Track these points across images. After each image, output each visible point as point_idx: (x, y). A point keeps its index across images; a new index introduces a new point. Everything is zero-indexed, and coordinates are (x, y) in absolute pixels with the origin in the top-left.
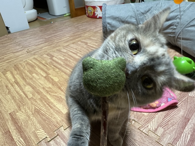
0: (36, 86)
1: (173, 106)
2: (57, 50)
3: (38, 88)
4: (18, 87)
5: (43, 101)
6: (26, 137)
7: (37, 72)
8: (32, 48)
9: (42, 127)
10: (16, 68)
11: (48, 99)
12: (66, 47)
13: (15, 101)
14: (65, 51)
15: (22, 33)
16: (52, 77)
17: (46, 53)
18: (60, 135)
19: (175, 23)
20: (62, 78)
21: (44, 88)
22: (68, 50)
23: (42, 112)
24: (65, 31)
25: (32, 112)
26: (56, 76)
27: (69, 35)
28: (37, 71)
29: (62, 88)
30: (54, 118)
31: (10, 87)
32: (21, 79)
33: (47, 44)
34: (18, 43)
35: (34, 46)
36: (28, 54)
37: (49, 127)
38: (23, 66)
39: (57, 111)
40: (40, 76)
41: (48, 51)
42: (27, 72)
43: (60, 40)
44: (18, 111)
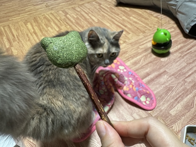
2: (72, 8)
7: (52, 27)
8: (50, 2)
10: (36, 20)
12: (80, 6)
14: (79, 10)
17: (62, 10)
22: (82, 9)
32: (39, 31)
36: (46, 8)
38: (41, 19)
40: (54, 30)
41: (64, 8)
42: (44, 25)
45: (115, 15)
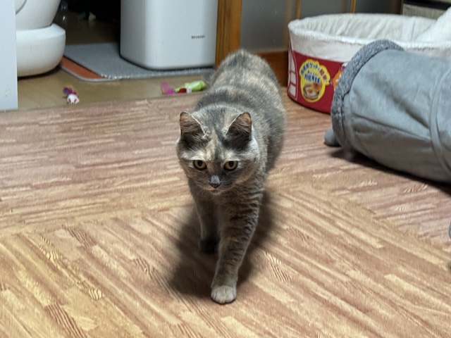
2: (116, 220)
7: (19, 288)
12: (153, 217)
14: (147, 230)
16: (72, 315)
17: (68, 225)
26: (86, 313)
28: (20, 284)
33: (82, 190)
35: (23, 189)
40: (28, 301)
41: (78, 219)
43: (138, 181)
45: (314, 262)
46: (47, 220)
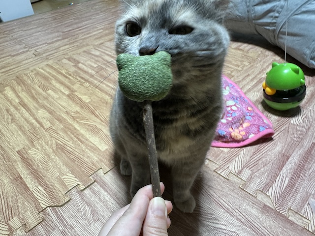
0: (55, 110)
1: (267, 139)
2: (84, 51)
3: (58, 113)
4: (26, 111)
5: (69, 133)
6: (47, 185)
7: (54, 88)
8: (41, 48)
9: (70, 170)
10: (20, 80)
11: (75, 129)
12: (98, 47)
13: (24, 132)
14: (97, 53)
15: (22, 21)
16: (80, 96)
17: (66, 57)
18: (98, 181)
19: (277, 7)
20: (95, 97)
21: (67, 113)
22: (102, 52)
23: (69, 148)
24: (96, 19)
25: (52, 148)
26: (85, 94)
27: (103, 27)
28: (54, 86)
29: (96, 112)
30: (88, 157)
31: (14, 111)
32: (29, 99)
33: (67, 41)
34: (18, 39)
35: (45, 45)
36: (36, 58)
37: (81, 170)
38: (31, 78)
39: (91, 147)
40: (60, 93)
41: (69, 54)
42: (38, 88)
43: (88, 34)
44: (31, 147)
46: (57, 57)
